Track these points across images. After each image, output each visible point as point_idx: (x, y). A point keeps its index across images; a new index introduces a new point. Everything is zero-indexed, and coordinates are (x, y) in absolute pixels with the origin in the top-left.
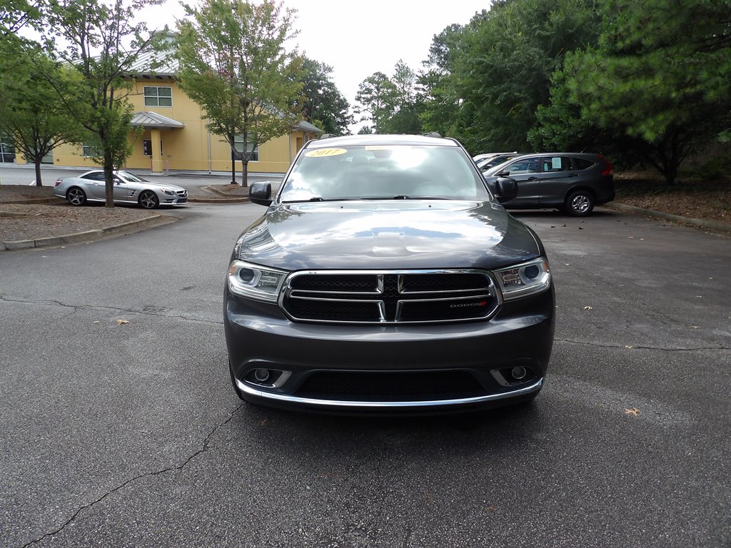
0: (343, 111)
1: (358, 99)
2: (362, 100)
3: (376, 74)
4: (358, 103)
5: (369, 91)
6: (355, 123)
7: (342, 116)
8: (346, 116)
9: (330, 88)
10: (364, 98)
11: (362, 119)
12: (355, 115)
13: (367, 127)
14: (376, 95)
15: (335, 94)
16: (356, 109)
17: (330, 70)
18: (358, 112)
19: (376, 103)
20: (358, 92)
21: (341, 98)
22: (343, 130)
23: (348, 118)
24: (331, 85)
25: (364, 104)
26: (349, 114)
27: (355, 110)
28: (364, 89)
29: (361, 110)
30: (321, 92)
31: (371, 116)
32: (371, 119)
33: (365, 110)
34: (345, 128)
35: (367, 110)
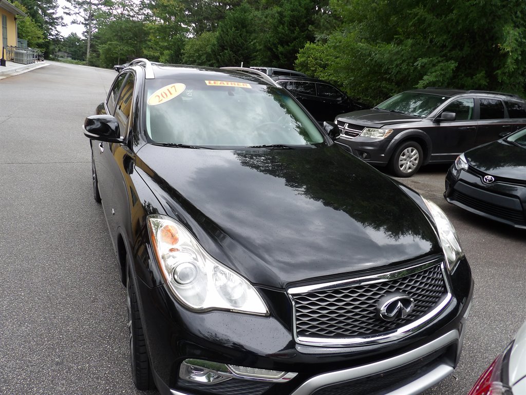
0: (52, 10)
6: (66, 25)
7: (50, 16)
8: (54, 16)
11: (73, 22)
12: (65, 16)
16: (67, 11)
23: (57, 18)
25: (76, 7)
26: (58, 15)
29: (72, 12)
31: (83, 20)
32: (82, 23)
33: (76, 13)
34: (53, 28)
35: (78, 14)
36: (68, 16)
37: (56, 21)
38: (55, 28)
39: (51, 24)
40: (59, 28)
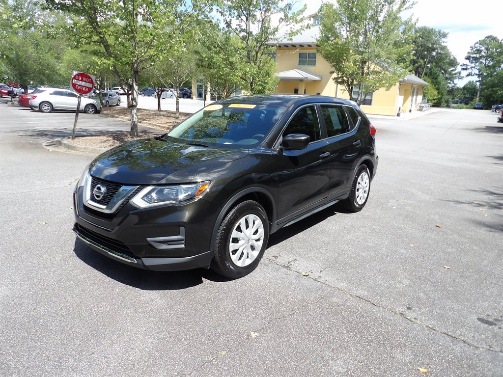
0: (453, 69)
1: (468, 58)
2: (472, 59)
3: (488, 37)
4: (467, 62)
5: (479, 51)
6: (462, 78)
7: (450, 74)
8: (454, 72)
9: (443, 50)
10: (473, 58)
11: (468, 75)
12: (462, 71)
13: (473, 82)
14: (484, 55)
15: (447, 55)
16: (465, 67)
17: (445, 35)
18: (466, 69)
19: (484, 62)
20: (468, 53)
21: (452, 58)
22: (450, 83)
23: (455, 74)
24: (444, 48)
25: (472, 63)
26: (457, 71)
27: (463, 67)
28: (474, 50)
29: (469, 67)
30: (434, 54)
31: (477, 72)
32: (476, 74)
33: (472, 67)
34: (451, 82)
35: (474, 67)
36: (465, 71)
37: (454, 76)
38: (453, 82)
39: (450, 79)
40: (456, 81)
